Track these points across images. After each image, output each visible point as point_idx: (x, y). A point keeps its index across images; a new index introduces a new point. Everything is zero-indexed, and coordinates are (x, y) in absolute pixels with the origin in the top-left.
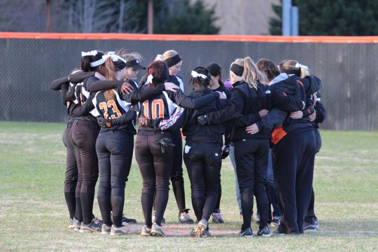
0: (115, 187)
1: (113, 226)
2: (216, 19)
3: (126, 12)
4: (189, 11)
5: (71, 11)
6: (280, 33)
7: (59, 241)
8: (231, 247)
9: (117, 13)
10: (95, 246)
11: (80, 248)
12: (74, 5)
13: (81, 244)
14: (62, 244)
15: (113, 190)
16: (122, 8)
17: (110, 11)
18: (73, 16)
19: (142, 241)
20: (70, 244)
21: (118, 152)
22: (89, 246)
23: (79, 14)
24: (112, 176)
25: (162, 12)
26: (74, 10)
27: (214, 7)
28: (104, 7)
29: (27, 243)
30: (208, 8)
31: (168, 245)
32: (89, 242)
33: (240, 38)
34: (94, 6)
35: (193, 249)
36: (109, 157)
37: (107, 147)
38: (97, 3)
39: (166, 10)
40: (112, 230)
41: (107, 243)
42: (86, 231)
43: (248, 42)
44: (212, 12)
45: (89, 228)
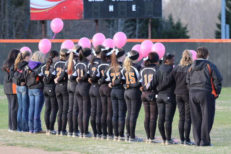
0: (120, 117)
1: (119, 136)
2: (188, 32)
3: (139, 28)
4: (173, 27)
5: (111, 29)
6: (220, 38)
7: (94, 145)
8: (183, 148)
9: (135, 29)
10: (112, 148)
11: (104, 148)
12: (113, 25)
13: (105, 147)
14: (95, 147)
15: (119, 118)
16: (137, 26)
17: (131, 28)
18: (112, 31)
19: (137, 145)
20: (99, 146)
21: (122, 99)
22: (109, 148)
23: (115, 30)
24: (119, 111)
25: (159, 28)
26: (113, 28)
27: (186, 25)
28: (128, 26)
29: (77, 146)
30: (183, 26)
31: (150, 147)
32: (109, 145)
33: (195, 40)
34: (123, 26)
35: (163, 149)
36: (118, 101)
37: (117, 96)
38: (124, 24)
39: (162, 28)
40: (119, 139)
41: (118, 146)
42: (110, 139)
43: (200, 42)
44: (185, 28)
45: (112, 138)
